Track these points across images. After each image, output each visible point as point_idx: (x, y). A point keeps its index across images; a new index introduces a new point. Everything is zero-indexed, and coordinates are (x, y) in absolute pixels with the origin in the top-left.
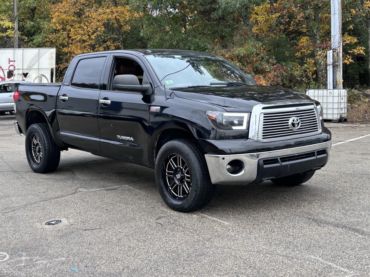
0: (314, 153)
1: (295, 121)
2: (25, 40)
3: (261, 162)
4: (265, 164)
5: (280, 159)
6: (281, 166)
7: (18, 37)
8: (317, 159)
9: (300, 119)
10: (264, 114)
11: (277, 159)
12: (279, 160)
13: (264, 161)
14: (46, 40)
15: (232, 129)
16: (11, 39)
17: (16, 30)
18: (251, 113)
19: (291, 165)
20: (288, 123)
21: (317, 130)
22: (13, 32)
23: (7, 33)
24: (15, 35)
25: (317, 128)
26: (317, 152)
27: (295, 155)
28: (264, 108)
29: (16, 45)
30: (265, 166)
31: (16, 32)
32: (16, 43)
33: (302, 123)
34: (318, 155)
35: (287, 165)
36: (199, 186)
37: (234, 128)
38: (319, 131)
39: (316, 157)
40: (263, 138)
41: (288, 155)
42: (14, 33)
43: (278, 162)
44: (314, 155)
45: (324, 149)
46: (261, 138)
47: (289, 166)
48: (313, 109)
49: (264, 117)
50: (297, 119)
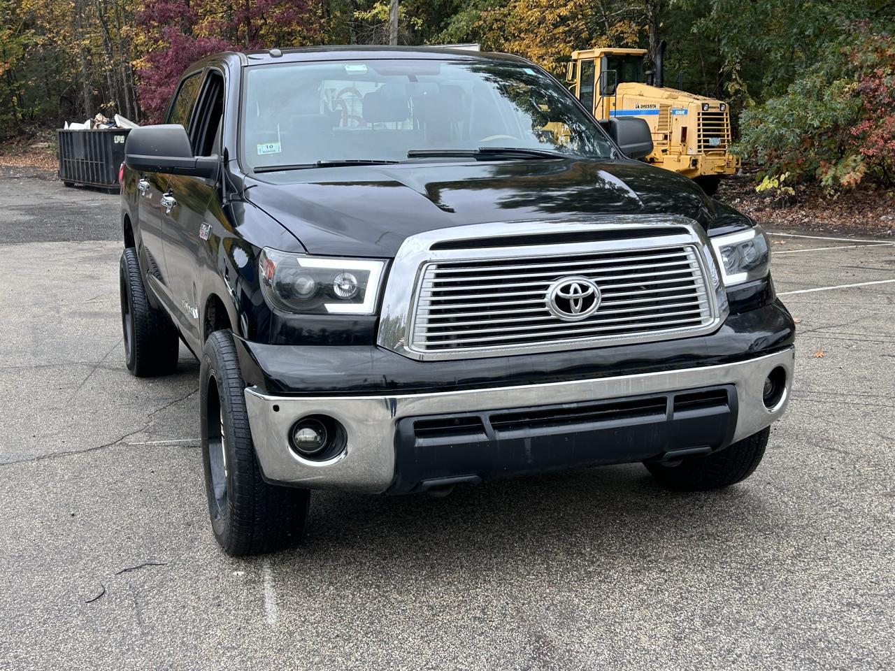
0: (664, 400)
1: (572, 290)
2: (416, 28)
3: (409, 428)
4: (419, 434)
5: (492, 418)
6: (493, 443)
7: (399, 20)
8: (670, 423)
9: (599, 283)
10: (440, 267)
11: (478, 420)
12: (487, 424)
13: (417, 425)
14: (476, 24)
15: (325, 313)
16: (383, 26)
17: (394, 4)
18: (392, 259)
19: (535, 440)
20: (542, 296)
21: (699, 322)
22: (386, 9)
23: (374, 12)
24: (392, 14)
25: (698, 315)
26: (677, 399)
27: (565, 406)
28: (437, 246)
29: (393, 39)
30: (421, 442)
31: (393, 7)
32: (393, 35)
33: (604, 300)
34: (679, 408)
35: (520, 441)
36: (237, 484)
37: (332, 308)
38: (704, 325)
39: (671, 416)
40: (429, 347)
41: (530, 407)
42: (390, 10)
43: (481, 429)
44: (662, 410)
45: (716, 388)
46: (419, 346)
47: (528, 445)
48: (681, 250)
49: (438, 276)
50: (581, 286)
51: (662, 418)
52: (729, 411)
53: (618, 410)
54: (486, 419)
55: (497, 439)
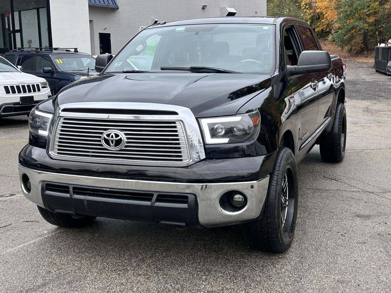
0: (152, 195)
1: (111, 136)
3: (44, 185)
4: (48, 189)
5: (74, 188)
6: (71, 199)
9: (127, 134)
10: (65, 119)
11: (68, 188)
12: (71, 190)
13: (47, 185)
18: (54, 114)
20: (101, 137)
21: (181, 160)
25: (180, 156)
26: (159, 196)
27: (104, 189)
28: (64, 110)
30: (47, 192)
33: (129, 142)
34: (158, 200)
35: (82, 201)
37: (40, 132)
38: (183, 161)
39: (153, 203)
40: (58, 153)
41: (89, 186)
43: (68, 192)
44: (150, 200)
45: (182, 194)
46: (55, 152)
47: (85, 203)
48: (174, 123)
49: (64, 123)
50: (115, 134)
51: (148, 203)
52: (188, 207)
53: (129, 196)
54: (71, 188)
55: (73, 198)
